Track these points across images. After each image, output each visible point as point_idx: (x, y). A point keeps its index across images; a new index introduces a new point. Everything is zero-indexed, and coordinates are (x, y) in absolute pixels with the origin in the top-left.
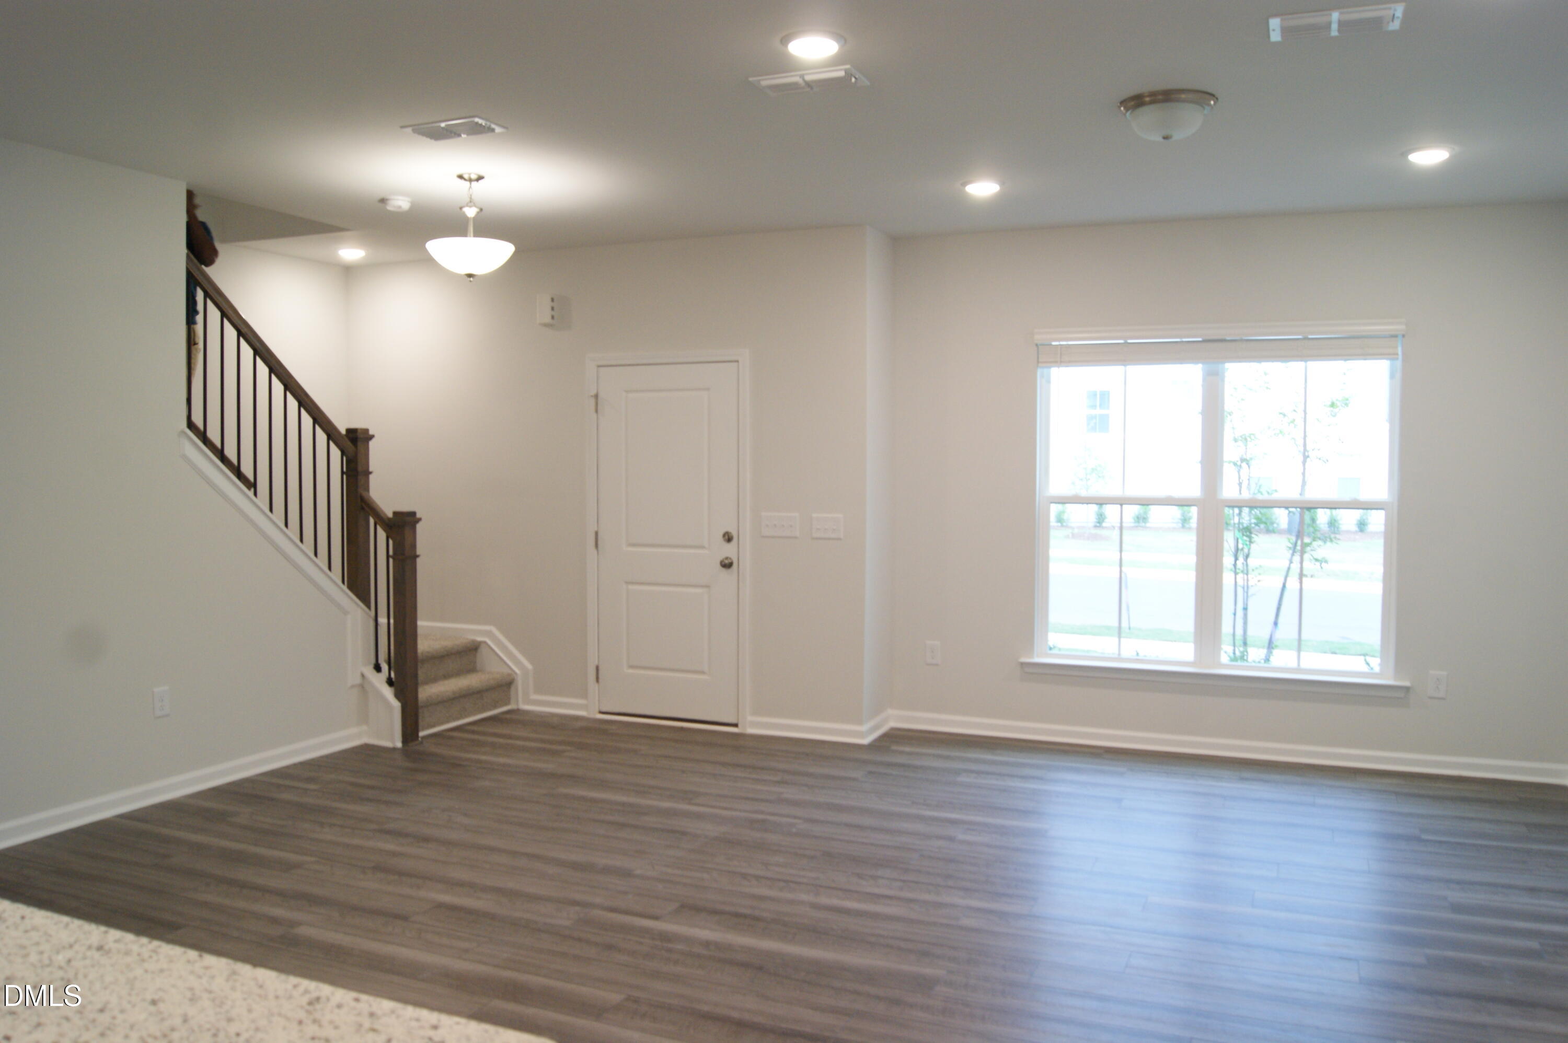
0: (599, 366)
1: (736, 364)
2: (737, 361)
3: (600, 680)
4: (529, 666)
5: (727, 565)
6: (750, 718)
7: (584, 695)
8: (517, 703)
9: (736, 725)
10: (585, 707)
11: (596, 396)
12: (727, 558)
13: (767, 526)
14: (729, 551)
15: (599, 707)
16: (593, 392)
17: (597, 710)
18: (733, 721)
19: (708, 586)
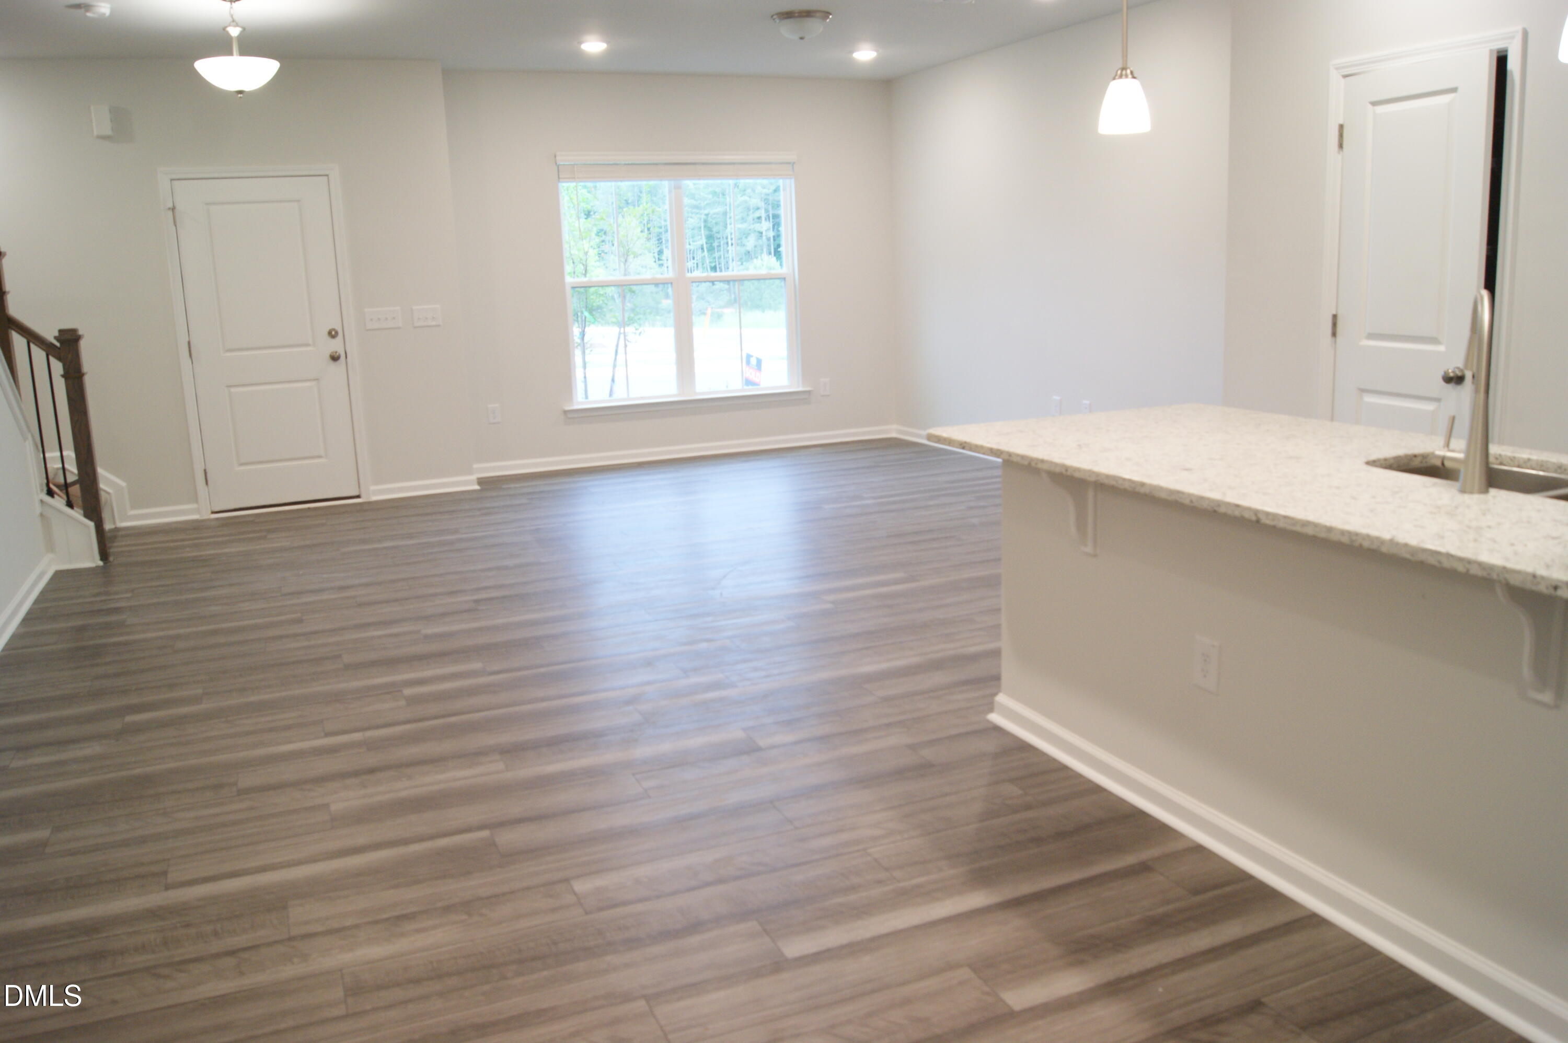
0: (172, 180)
1: (326, 177)
2: (327, 175)
3: (209, 482)
4: (123, 484)
5: (335, 358)
6: (373, 488)
7: (196, 499)
8: (114, 523)
9: (358, 497)
10: (198, 511)
11: (173, 209)
12: (336, 352)
13: (372, 320)
14: (336, 346)
15: (211, 508)
16: (171, 205)
17: (210, 512)
18: (356, 493)
19: (317, 380)
